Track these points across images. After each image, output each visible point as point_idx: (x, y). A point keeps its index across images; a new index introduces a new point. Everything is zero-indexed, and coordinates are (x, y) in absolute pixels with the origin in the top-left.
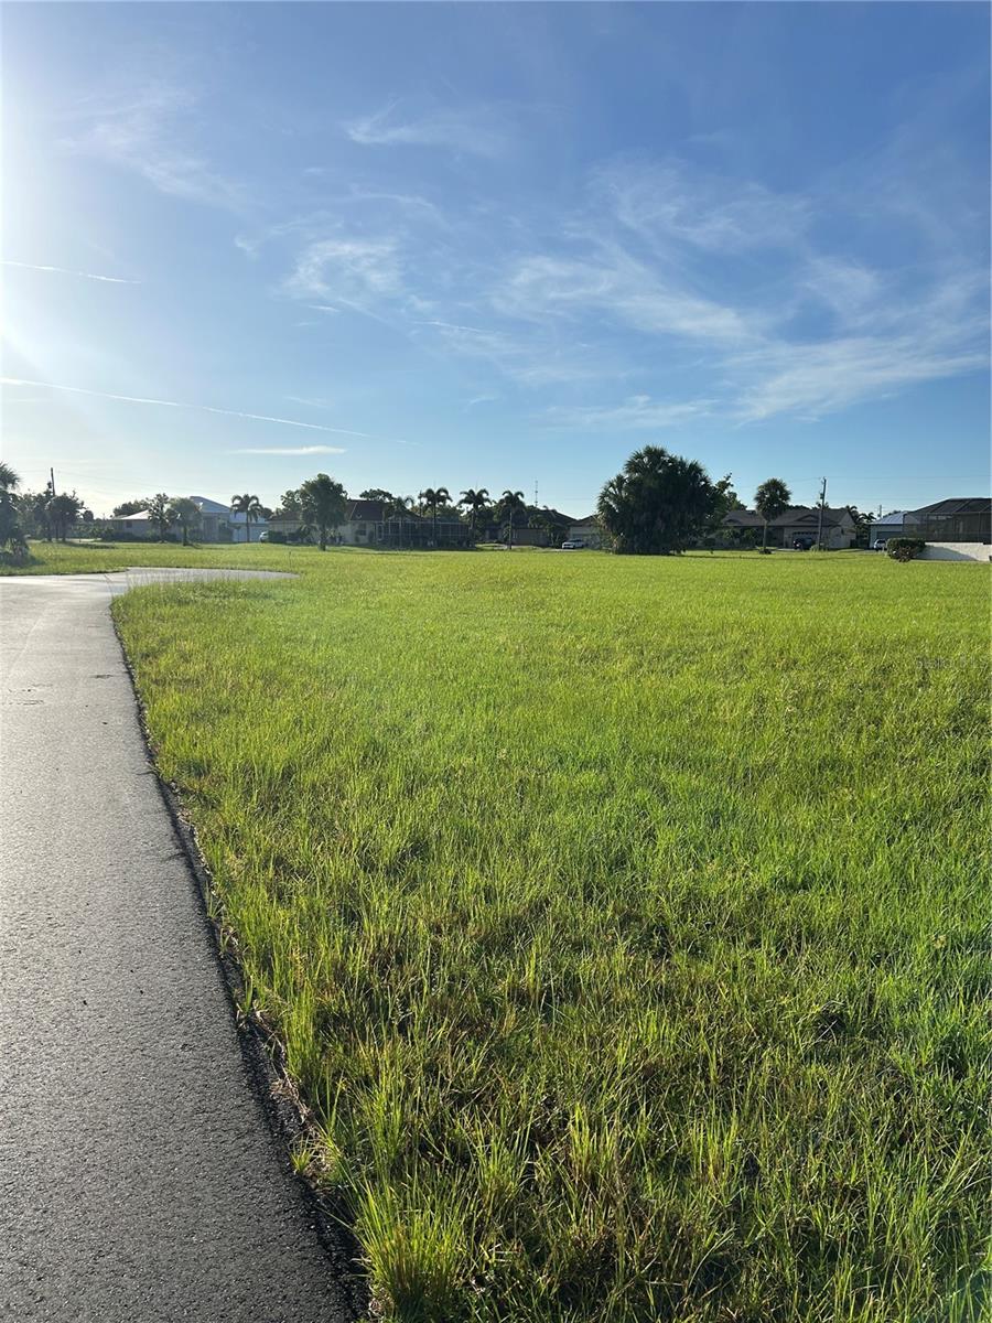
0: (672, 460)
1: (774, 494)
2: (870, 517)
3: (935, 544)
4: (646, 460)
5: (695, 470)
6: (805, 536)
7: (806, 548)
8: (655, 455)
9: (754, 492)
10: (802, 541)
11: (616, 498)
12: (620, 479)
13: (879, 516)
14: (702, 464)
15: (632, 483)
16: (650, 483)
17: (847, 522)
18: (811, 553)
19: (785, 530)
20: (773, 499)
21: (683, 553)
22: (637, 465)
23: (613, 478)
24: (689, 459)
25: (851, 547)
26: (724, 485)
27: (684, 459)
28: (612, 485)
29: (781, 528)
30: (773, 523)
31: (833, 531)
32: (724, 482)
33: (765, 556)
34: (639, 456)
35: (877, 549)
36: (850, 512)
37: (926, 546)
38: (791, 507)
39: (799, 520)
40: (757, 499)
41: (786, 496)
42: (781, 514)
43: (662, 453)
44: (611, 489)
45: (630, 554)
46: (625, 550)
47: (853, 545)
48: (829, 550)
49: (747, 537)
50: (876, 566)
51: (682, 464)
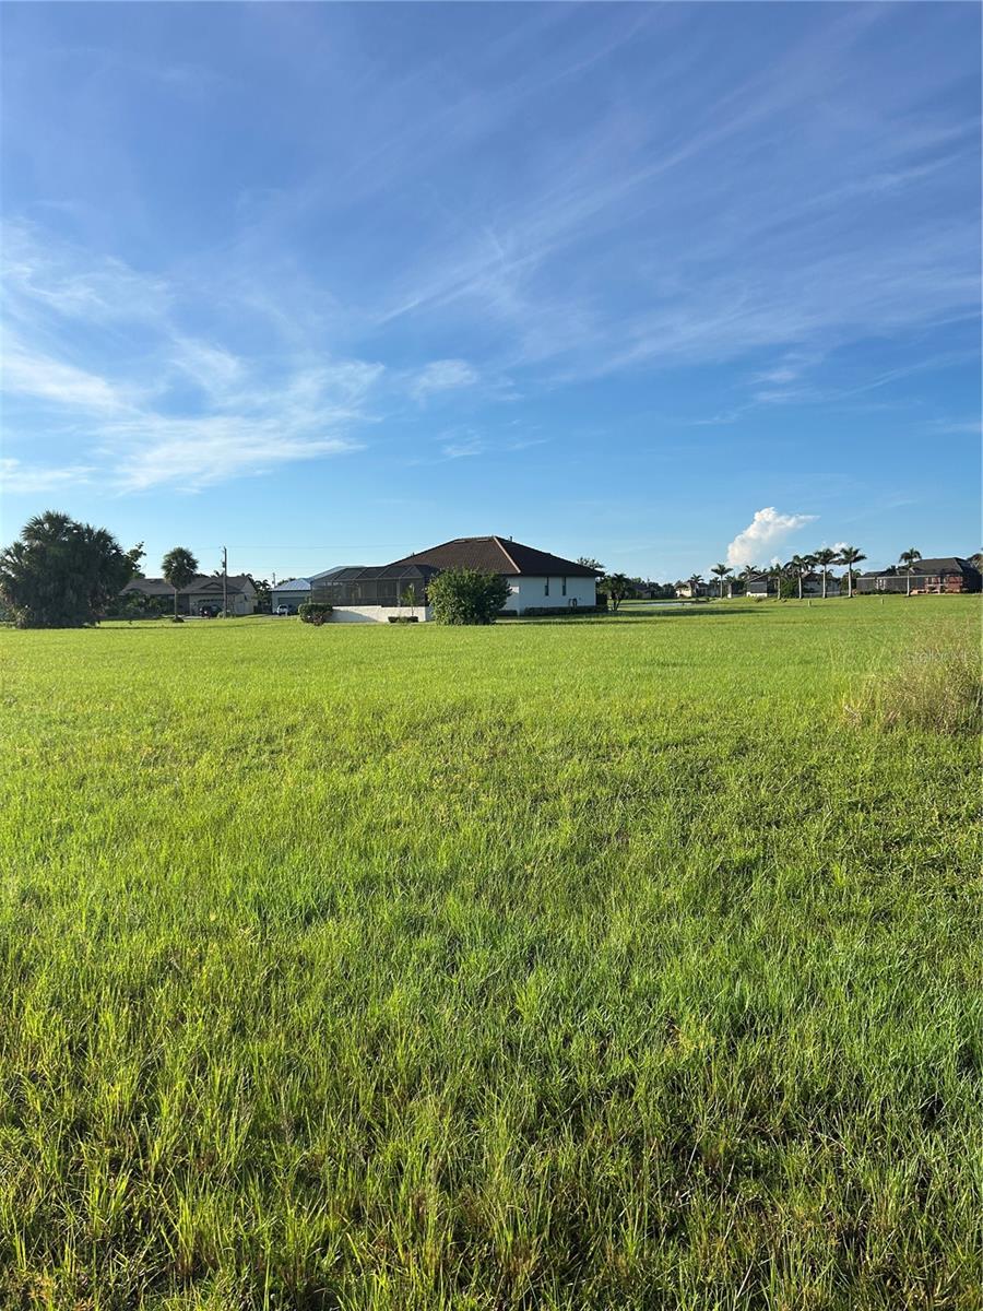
0: (77, 527)
1: (181, 563)
2: (265, 584)
3: (342, 608)
4: (46, 526)
5: (104, 538)
6: (210, 604)
7: (213, 615)
8: (57, 521)
9: (161, 561)
10: (209, 608)
11: (15, 567)
12: (18, 547)
13: (273, 583)
14: (111, 531)
15: (33, 551)
16: (53, 550)
17: (248, 589)
18: (220, 621)
19: (190, 597)
20: (180, 567)
21: (97, 625)
22: (37, 532)
23: (10, 545)
24: (97, 527)
25: (256, 613)
26: (137, 554)
27: (91, 526)
28: (8, 553)
29: (187, 596)
30: (183, 591)
31: (238, 598)
32: (135, 551)
33: (179, 624)
34: (38, 522)
35: (280, 614)
36: (247, 578)
37: (332, 610)
38: (198, 576)
39: (203, 588)
40: (164, 567)
41: (193, 564)
42: (190, 582)
43: (65, 519)
44: (8, 558)
45: (39, 628)
46: (31, 623)
47: (257, 611)
48: (238, 616)
49: (153, 607)
50: (292, 631)
51: (90, 531)
